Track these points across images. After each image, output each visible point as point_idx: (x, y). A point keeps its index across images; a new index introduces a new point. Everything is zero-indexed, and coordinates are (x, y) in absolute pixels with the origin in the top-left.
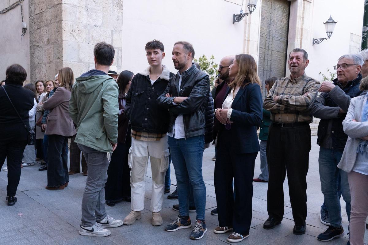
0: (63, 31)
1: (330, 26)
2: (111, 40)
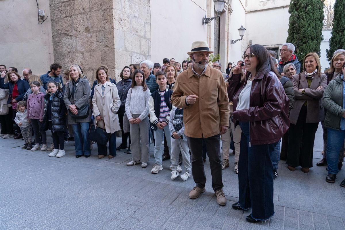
0: (114, 19)
1: (242, 31)
2: (144, 31)
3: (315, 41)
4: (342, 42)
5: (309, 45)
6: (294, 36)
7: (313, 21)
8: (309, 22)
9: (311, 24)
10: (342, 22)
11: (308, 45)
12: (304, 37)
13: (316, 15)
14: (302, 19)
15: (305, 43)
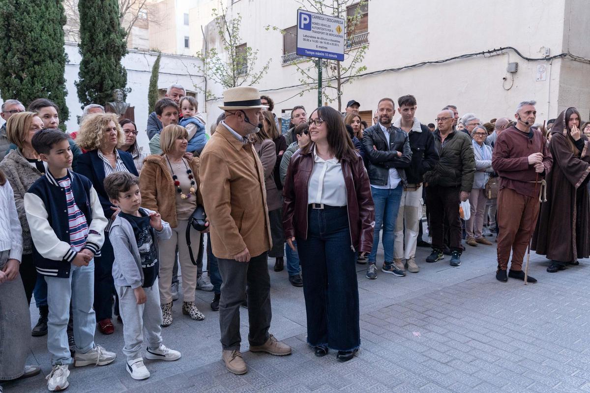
3: (56, 63)
4: (103, 73)
5: (47, 69)
6: (11, 44)
7: (49, 22)
8: (41, 23)
9: (46, 29)
10: (98, 36)
11: (45, 68)
12: (34, 51)
13: (54, 12)
14: (25, 13)
15: (38, 63)
